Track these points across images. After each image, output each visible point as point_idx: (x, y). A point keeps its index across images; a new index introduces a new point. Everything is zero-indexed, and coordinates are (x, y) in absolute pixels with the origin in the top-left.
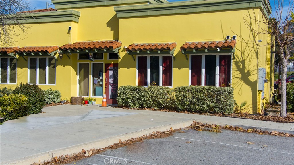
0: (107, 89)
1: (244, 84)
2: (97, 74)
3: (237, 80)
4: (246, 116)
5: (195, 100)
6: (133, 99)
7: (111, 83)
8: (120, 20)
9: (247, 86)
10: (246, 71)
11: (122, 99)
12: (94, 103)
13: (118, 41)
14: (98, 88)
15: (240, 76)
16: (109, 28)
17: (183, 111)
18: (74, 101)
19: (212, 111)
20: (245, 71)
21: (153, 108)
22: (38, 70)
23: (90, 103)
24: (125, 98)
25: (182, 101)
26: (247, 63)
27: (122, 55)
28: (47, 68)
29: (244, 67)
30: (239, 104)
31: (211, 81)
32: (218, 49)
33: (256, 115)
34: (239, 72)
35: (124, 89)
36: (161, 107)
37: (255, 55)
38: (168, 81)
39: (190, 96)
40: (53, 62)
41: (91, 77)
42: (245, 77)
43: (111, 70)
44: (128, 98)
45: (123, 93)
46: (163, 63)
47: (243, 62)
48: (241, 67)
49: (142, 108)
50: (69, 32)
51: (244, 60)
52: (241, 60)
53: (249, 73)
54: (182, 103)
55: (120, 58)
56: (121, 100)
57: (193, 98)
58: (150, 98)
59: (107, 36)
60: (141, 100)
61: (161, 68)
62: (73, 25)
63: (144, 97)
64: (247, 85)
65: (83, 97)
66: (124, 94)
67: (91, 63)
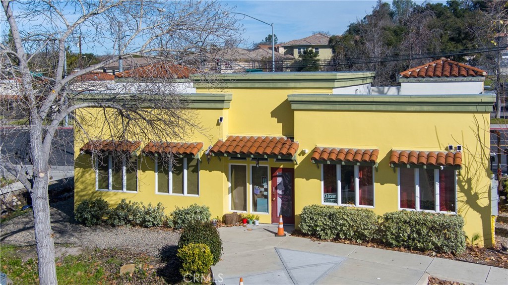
0: (274, 203)
1: (471, 210)
2: (258, 181)
3: (462, 204)
5: (415, 235)
6: (324, 227)
7: (280, 195)
8: (295, 112)
9: (475, 212)
10: (473, 193)
11: (307, 226)
12: (257, 223)
13: (292, 138)
14: (260, 201)
15: (465, 199)
16: (275, 120)
17: (398, 247)
18: (229, 222)
19: (440, 252)
20: (471, 193)
21: (354, 240)
22: (171, 174)
23: (251, 222)
24: (313, 225)
25: (397, 235)
26: (473, 182)
27: (299, 159)
28: (186, 171)
29: (470, 188)
30: (471, 236)
31: (428, 204)
32: (441, 166)
34: (463, 194)
35: (311, 213)
39: (409, 231)
40: (193, 163)
41: (250, 187)
42: (472, 201)
43: (279, 176)
44: (317, 226)
45: (309, 219)
47: (469, 181)
48: (466, 187)
49: (337, 239)
50: (218, 124)
51: (470, 178)
52: (466, 179)
53: (476, 196)
54: (397, 238)
55: (297, 164)
56: (307, 228)
57: (412, 232)
58: (349, 226)
59: (275, 131)
60: (336, 229)
61: (357, 181)
62: (225, 114)
63: (341, 225)
64: (476, 210)
65: (239, 212)
66: (311, 219)
67: (249, 164)
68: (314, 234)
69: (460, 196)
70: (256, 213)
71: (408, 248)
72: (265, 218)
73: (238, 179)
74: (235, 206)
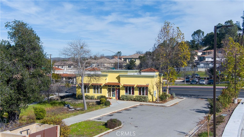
0: (116, 95)
1: (150, 95)
2: (113, 91)
4: (150, 102)
7: (117, 93)
8: (120, 78)
12: (113, 99)
13: (120, 83)
14: (113, 95)
16: (117, 79)
17: (137, 101)
19: (144, 101)
21: (130, 100)
22: (96, 90)
27: (121, 86)
28: (99, 89)
29: (150, 91)
30: (150, 99)
31: (143, 94)
32: (145, 87)
33: (153, 102)
36: (132, 100)
37: (152, 89)
38: (133, 93)
39: (139, 98)
40: (101, 87)
41: (111, 92)
42: (150, 93)
43: (117, 90)
44: (124, 98)
45: (122, 97)
46: (132, 88)
47: (150, 90)
49: (127, 100)
50: (106, 80)
53: (151, 93)
54: (137, 99)
58: (129, 98)
59: (117, 81)
60: (127, 98)
61: (131, 90)
62: (107, 78)
65: (109, 97)
67: (111, 88)
68: (123, 100)
69: (149, 93)
70: (113, 97)
71: (139, 101)
72: (114, 98)
73: (109, 91)
74: (109, 96)
